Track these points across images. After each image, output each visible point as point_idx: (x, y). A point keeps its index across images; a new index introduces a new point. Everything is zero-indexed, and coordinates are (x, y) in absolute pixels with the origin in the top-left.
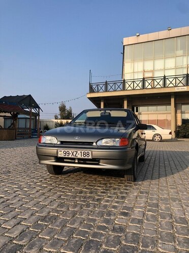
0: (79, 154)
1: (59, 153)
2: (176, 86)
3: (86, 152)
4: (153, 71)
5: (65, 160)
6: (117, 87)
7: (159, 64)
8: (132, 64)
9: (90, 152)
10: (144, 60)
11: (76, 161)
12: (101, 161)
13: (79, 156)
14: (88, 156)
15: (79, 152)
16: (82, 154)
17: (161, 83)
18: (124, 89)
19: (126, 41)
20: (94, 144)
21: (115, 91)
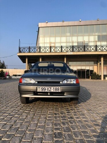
0: (53, 89)
1: (38, 89)
2: (67, 52)
3: (57, 88)
4: (55, 43)
5: (38, 94)
6: (36, 50)
7: (58, 39)
8: (44, 38)
9: (60, 88)
10: (50, 37)
11: (49, 94)
12: (65, 93)
13: (52, 91)
14: (58, 90)
15: (52, 88)
16: (55, 89)
17: (60, 50)
18: (40, 52)
19: (40, 25)
20: (61, 83)
21: (35, 52)
